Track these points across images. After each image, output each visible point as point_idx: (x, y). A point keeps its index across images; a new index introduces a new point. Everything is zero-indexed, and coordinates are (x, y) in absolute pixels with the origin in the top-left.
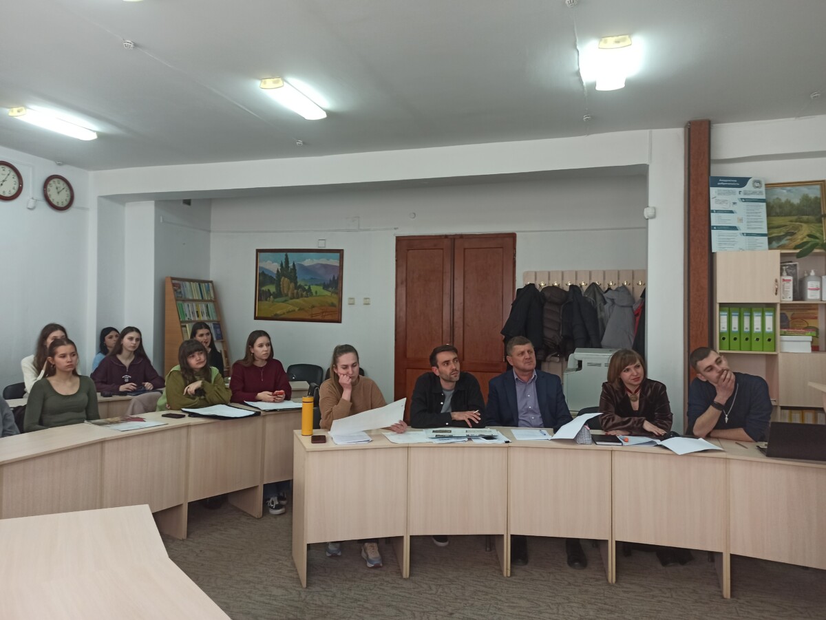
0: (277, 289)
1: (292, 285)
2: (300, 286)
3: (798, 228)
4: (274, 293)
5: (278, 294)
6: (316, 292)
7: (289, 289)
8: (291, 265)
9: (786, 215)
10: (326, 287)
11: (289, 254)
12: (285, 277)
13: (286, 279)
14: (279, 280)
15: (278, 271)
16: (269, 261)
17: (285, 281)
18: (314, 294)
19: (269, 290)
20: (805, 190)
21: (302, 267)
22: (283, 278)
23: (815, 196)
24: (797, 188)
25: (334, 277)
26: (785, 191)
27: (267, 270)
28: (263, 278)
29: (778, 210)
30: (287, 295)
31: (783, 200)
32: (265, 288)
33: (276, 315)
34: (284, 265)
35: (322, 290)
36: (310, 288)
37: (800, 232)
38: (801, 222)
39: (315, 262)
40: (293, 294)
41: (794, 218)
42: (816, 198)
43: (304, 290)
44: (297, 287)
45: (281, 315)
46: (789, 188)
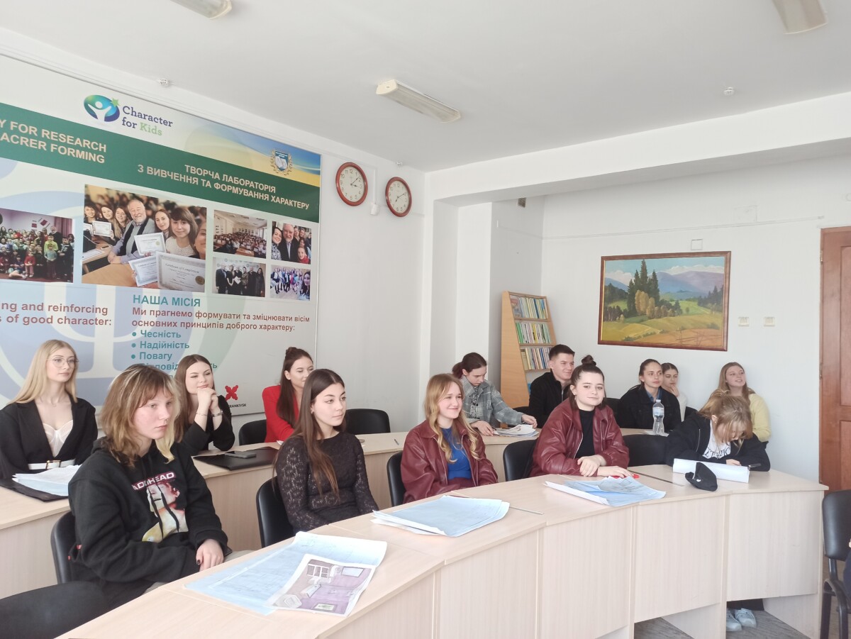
0: (629, 306)
1: (651, 301)
2: (663, 302)
4: (625, 310)
5: (632, 313)
6: (688, 310)
7: (647, 305)
8: (650, 275)
10: (702, 302)
11: (646, 260)
12: (642, 290)
13: (643, 293)
14: (633, 295)
15: (631, 283)
16: (618, 271)
17: (641, 296)
18: (684, 312)
19: (618, 307)
21: (666, 276)
22: (638, 291)
25: (715, 290)
27: (616, 282)
28: (610, 293)
30: (643, 314)
32: (612, 305)
33: (628, 339)
34: (639, 275)
35: (697, 307)
36: (677, 304)
39: (686, 269)
40: (652, 312)
43: (669, 306)
44: (658, 303)
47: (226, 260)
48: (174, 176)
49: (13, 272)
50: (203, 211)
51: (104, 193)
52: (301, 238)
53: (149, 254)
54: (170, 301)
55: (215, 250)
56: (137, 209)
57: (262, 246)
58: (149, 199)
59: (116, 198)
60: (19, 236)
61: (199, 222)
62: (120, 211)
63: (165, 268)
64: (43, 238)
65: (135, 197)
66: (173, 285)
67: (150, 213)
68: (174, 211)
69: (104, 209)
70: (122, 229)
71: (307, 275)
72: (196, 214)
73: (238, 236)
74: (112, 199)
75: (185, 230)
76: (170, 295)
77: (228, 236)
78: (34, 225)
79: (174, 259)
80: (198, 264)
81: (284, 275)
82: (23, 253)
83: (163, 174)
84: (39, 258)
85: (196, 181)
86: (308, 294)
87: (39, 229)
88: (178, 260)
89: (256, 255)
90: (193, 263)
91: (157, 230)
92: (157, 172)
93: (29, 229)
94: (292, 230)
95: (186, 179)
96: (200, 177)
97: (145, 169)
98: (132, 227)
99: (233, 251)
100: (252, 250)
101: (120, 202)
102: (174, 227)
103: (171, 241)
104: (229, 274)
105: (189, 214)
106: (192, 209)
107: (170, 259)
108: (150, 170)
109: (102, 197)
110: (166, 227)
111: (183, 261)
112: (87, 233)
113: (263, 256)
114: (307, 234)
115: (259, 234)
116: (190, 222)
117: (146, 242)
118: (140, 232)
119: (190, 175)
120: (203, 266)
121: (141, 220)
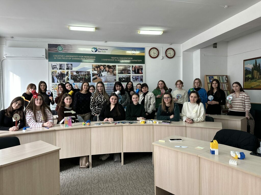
0: (252, 76)
1: (258, 74)
4: (251, 78)
5: (253, 78)
8: (258, 64)
11: (257, 60)
12: (255, 70)
14: (253, 72)
15: (252, 68)
16: (248, 64)
17: (255, 72)
19: (248, 77)
22: (254, 70)
27: (248, 68)
28: (246, 72)
30: (256, 78)
32: (247, 76)
33: (252, 87)
34: (255, 65)
40: (259, 77)
45: (254, 87)
47: (121, 75)
48: (109, 60)
49: (81, 82)
50: (115, 66)
51: (95, 65)
52: (140, 68)
53: (104, 76)
54: (109, 85)
55: (118, 74)
56: (102, 67)
57: (129, 71)
58: (104, 65)
59: (98, 66)
60: (82, 75)
61: (115, 68)
62: (99, 68)
63: (108, 78)
64: (85, 75)
65: (101, 65)
66: (110, 81)
67: (104, 68)
68: (109, 67)
69: (96, 68)
70: (99, 72)
71: (142, 77)
72: (114, 67)
73: (123, 70)
74: (97, 66)
75: (112, 70)
76: (109, 83)
77: (121, 70)
78: (84, 73)
79: (110, 76)
80: (115, 77)
81: (135, 77)
82: (82, 78)
83: (107, 60)
84: (85, 79)
85: (113, 60)
86: (142, 81)
87: (85, 74)
88: (110, 77)
89: (128, 73)
90: (114, 77)
91: (106, 71)
92: (105, 60)
93: (83, 74)
94: (137, 67)
95: (111, 60)
96: (114, 59)
97: (103, 60)
98: (101, 71)
99: (123, 73)
100: (127, 72)
101: (98, 67)
102: (109, 70)
103: (109, 73)
104: (122, 78)
105: (112, 67)
106: (113, 66)
107: (109, 76)
108: (104, 60)
109: (95, 66)
110: (108, 70)
111: (111, 77)
112: (93, 73)
113: (130, 73)
114: (142, 67)
115: (129, 69)
116: (112, 69)
117: (104, 74)
118: (103, 72)
119: (112, 59)
120: (116, 77)
121: (103, 70)
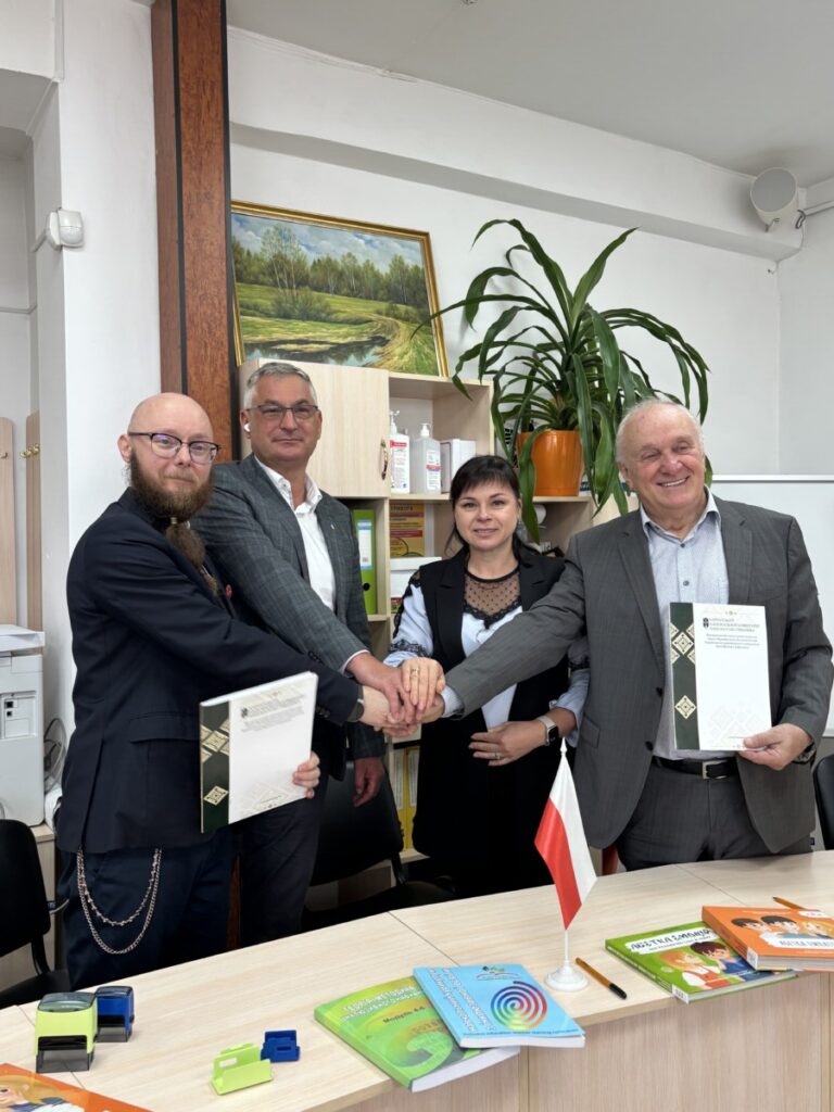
3: (390, 331)
9: (368, 298)
20: (396, 246)
23: (414, 264)
24: (384, 239)
26: (361, 241)
29: (353, 283)
31: (361, 261)
37: (396, 340)
38: (396, 317)
41: (383, 306)
42: (416, 268)
46: (368, 237)
